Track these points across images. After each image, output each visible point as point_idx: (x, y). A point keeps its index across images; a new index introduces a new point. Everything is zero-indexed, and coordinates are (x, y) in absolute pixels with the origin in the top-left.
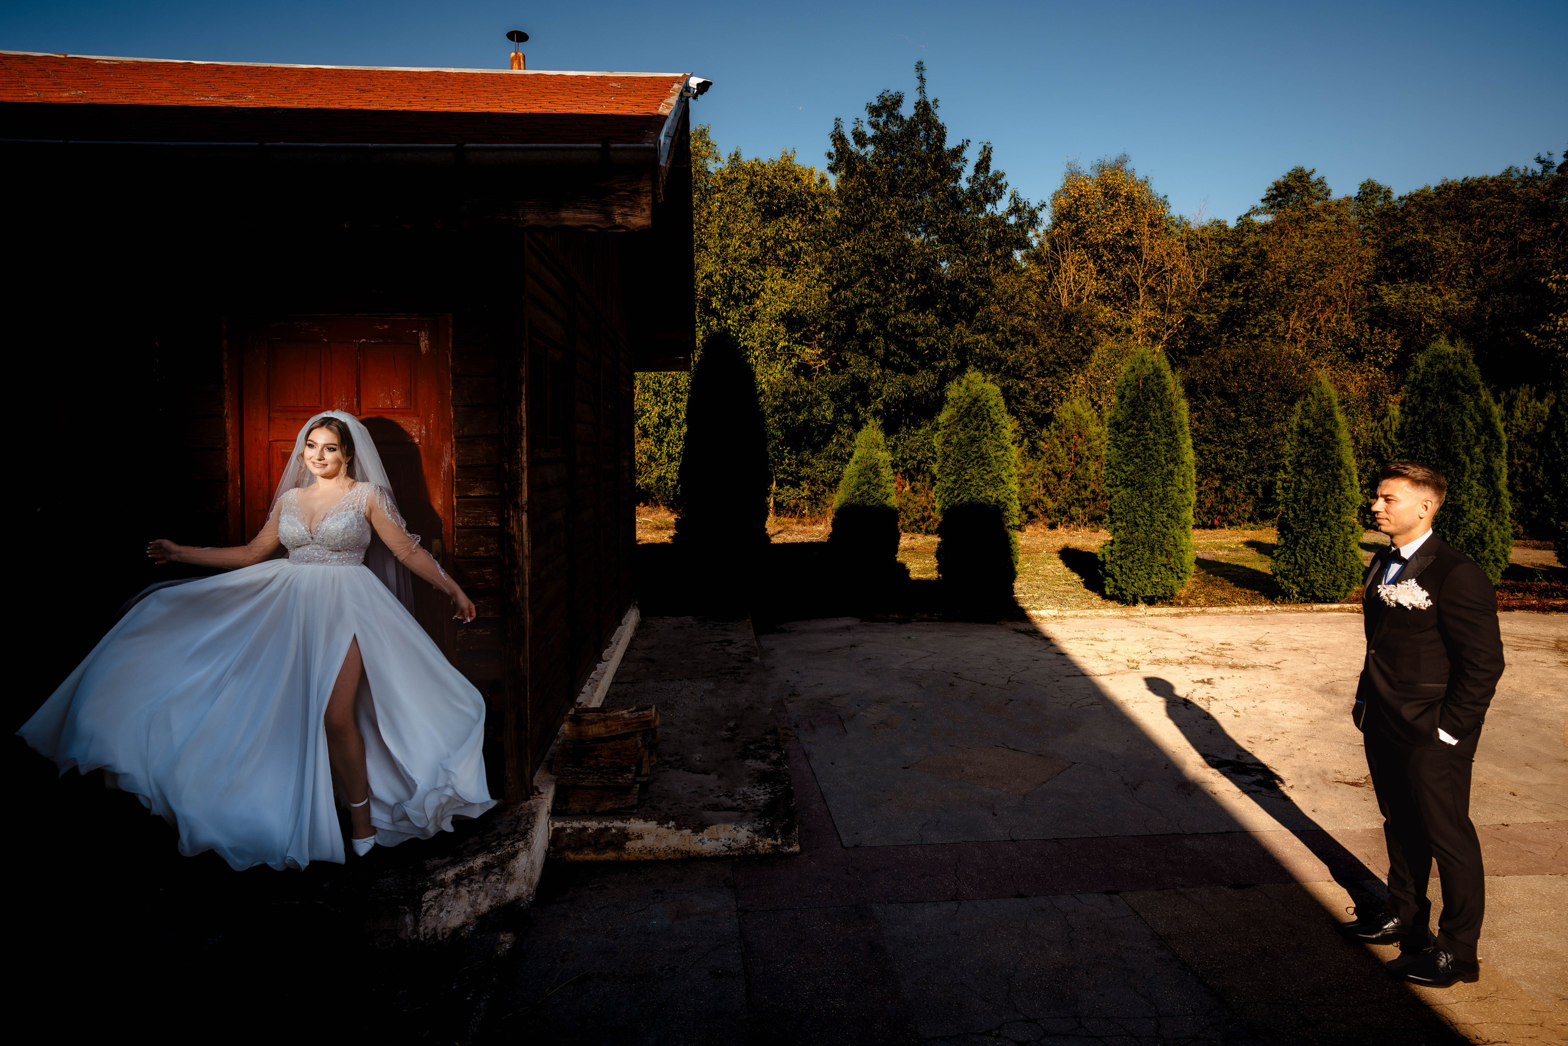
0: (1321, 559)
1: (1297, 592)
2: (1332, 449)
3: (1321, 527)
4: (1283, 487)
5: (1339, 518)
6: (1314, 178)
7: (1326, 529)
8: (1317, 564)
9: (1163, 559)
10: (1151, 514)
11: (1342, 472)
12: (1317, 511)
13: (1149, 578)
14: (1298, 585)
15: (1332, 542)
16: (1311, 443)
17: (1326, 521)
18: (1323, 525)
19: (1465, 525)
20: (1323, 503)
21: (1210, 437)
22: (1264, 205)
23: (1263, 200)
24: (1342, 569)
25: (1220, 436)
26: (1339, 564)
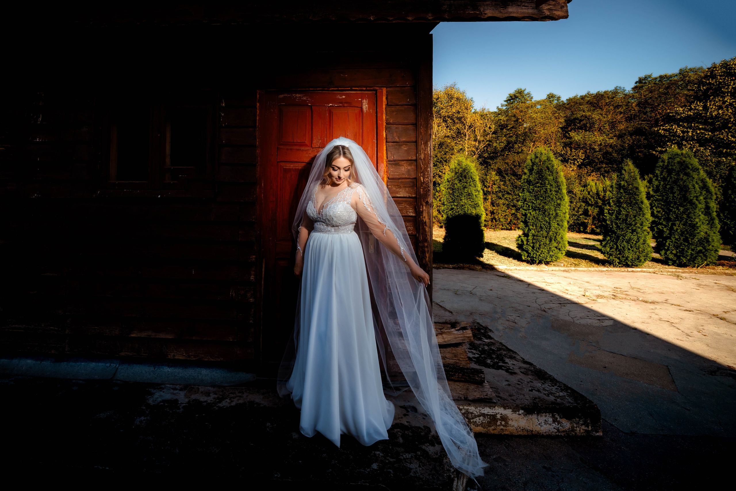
0: (631, 247)
1: (618, 262)
2: (638, 195)
3: (632, 233)
4: (609, 213)
5: (642, 228)
6: (526, 92)
7: (635, 233)
8: (629, 249)
9: (555, 244)
10: (549, 223)
11: (643, 206)
12: (631, 225)
13: (549, 253)
14: (619, 258)
15: (638, 239)
16: (625, 192)
17: (635, 229)
18: (633, 231)
19: (698, 233)
20: (634, 221)
21: (510, 192)
22: (506, 103)
23: (505, 101)
24: (642, 252)
25: (514, 192)
26: (641, 250)
